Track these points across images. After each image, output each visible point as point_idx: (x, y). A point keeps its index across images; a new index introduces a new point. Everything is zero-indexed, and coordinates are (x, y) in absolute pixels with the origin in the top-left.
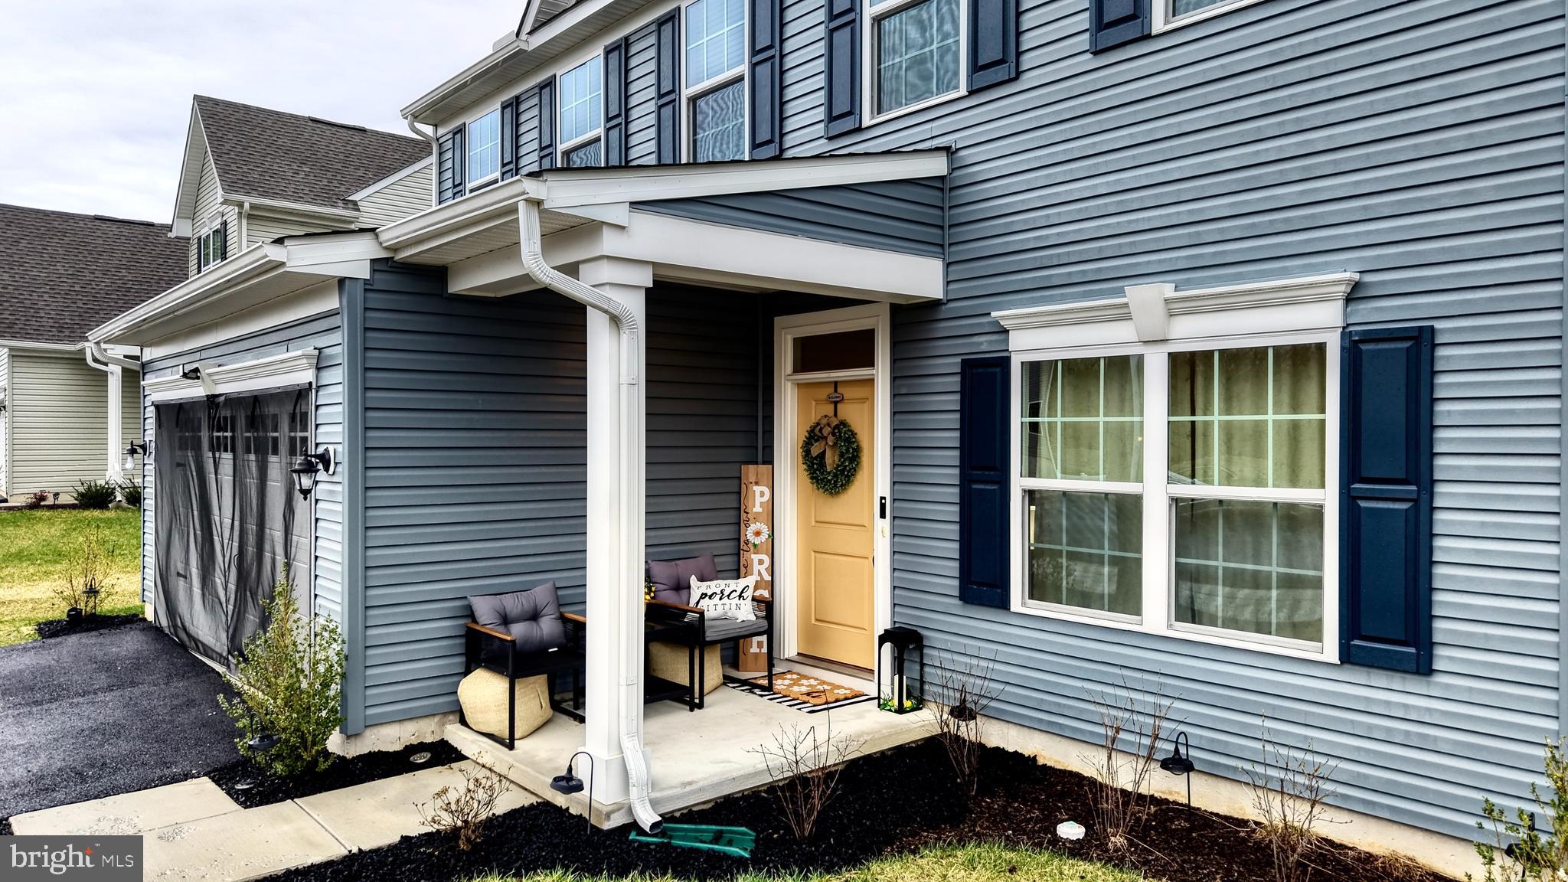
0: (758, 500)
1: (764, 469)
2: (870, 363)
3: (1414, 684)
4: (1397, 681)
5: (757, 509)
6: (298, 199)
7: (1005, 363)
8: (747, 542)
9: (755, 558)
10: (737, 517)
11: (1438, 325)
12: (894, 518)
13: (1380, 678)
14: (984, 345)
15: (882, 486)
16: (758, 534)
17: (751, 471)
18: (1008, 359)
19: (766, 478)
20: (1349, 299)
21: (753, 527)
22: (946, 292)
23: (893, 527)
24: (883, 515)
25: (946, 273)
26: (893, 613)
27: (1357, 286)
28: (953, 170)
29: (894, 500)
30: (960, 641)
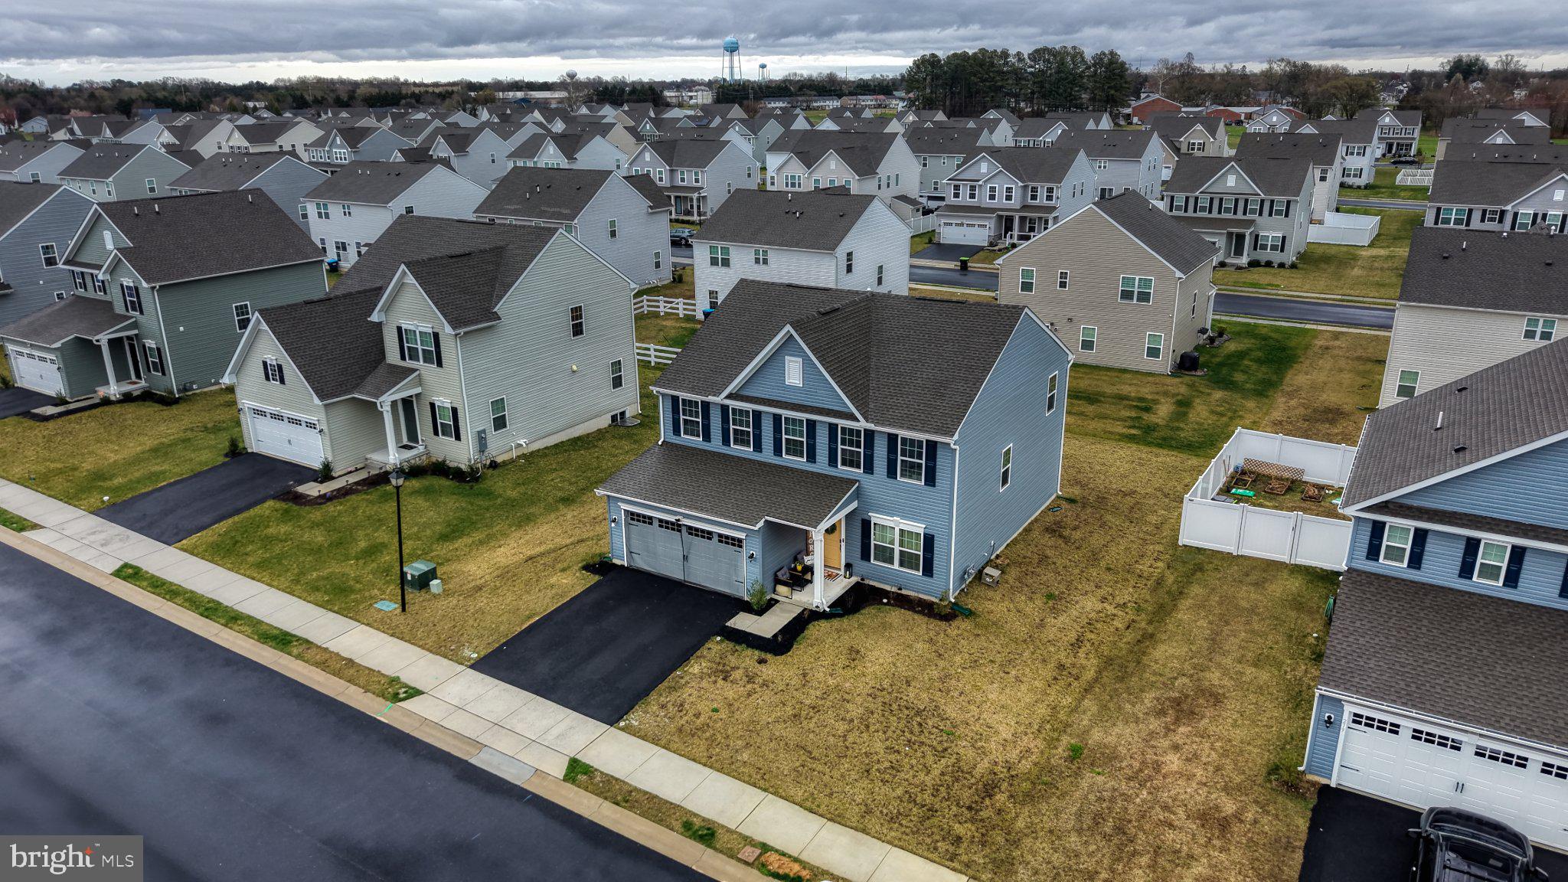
3: (930, 579)
4: (928, 578)
10: (805, 549)
11: (935, 535)
13: (926, 578)
14: (866, 519)
15: (843, 536)
18: (871, 522)
23: (846, 544)
24: (844, 542)
26: (845, 559)
27: (925, 527)
29: (846, 540)
30: (860, 565)
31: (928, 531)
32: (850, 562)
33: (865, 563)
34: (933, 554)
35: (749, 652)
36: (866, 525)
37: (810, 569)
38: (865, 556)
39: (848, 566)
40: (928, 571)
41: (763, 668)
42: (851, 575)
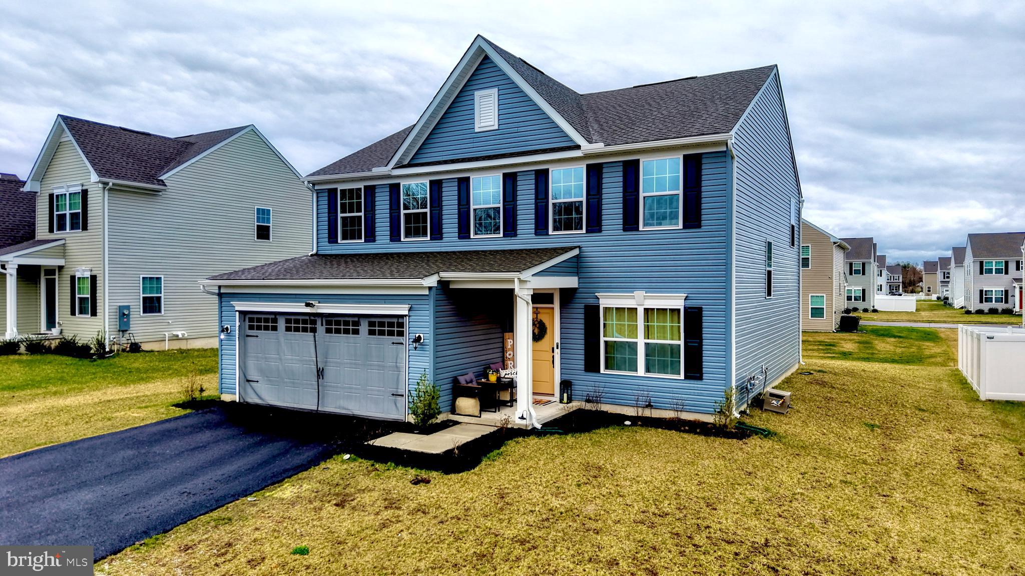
0: (510, 344)
1: (511, 334)
2: (552, 303)
3: (699, 382)
4: (696, 382)
5: (509, 347)
6: (135, 180)
7: (598, 307)
8: (507, 357)
9: (509, 362)
10: (503, 350)
11: (703, 307)
12: (561, 349)
13: (692, 382)
14: (592, 301)
15: (557, 339)
16: (510, 355)
17: (507, 335)
18: (599, 306)
19: (511, 337)
20: (685, 299)
21: (508, 353)
22: (579, 285)
23: (561, 351)
24: (557, 348)
25: (579, 281)
26: (561, 376)
27: (687, 297)
28: (580, 252)
29: (561, 344)
30: (585, 382)
31: (690, 303)
32: (566, 377)
33: (592, 377)
34: (701, 340)
35: (400, 471)
36: (592, 313)
37: (511, 385)
38: (592, 365)
39: (566, 385)
40: (694, 371)
41: (422, 489)
42: (570, 400)
